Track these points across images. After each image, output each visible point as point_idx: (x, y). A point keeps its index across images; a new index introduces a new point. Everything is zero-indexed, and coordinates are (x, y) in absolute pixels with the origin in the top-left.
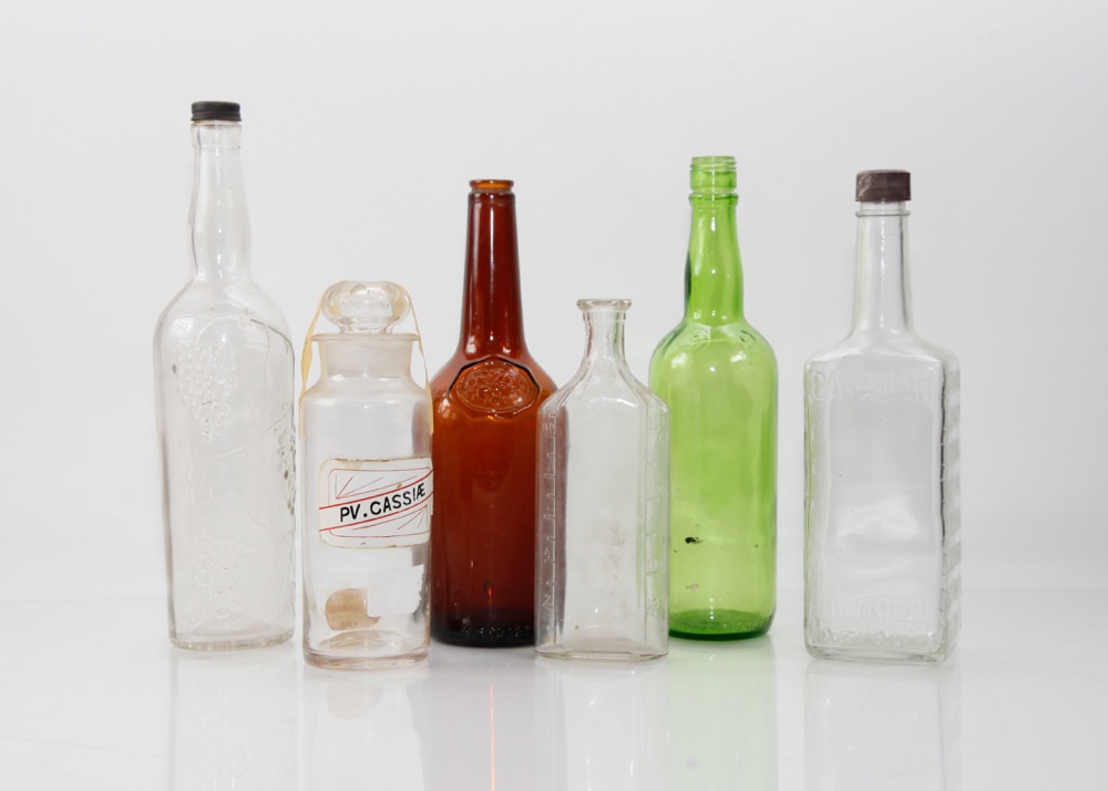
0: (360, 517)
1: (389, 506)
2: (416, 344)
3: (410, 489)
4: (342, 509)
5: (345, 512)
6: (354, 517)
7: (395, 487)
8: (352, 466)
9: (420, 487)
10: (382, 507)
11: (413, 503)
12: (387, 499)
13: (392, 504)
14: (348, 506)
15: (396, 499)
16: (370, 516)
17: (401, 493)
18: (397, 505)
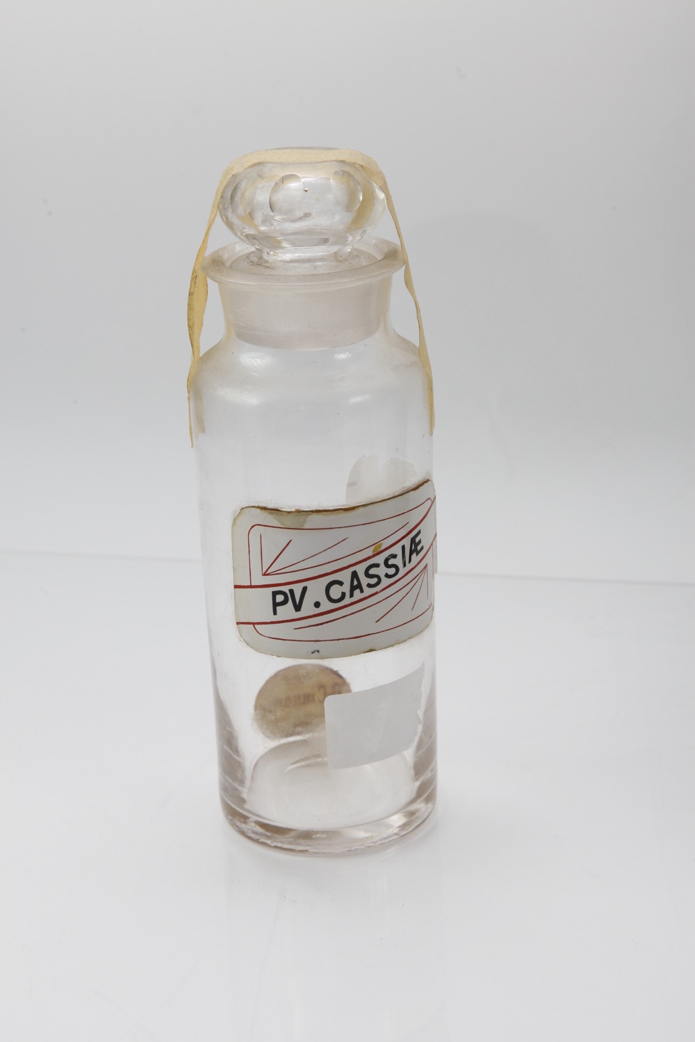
0: (308, 608)
1: (359, 586)
2: (398, 276)
3: (397, 550)
4: (275, 594)
5: (280, 598)
6: (298, 608)
7: (369, 552)
8: (288, 521)
9: (413, 540)
10: (346, 588)
11: (402, 571)
12: (354, 575)
13: (365, 581)
14: (286, 589)
15: (372, 571)
16: (326, 605)
17: (380, 559)
18: (374, 581)
